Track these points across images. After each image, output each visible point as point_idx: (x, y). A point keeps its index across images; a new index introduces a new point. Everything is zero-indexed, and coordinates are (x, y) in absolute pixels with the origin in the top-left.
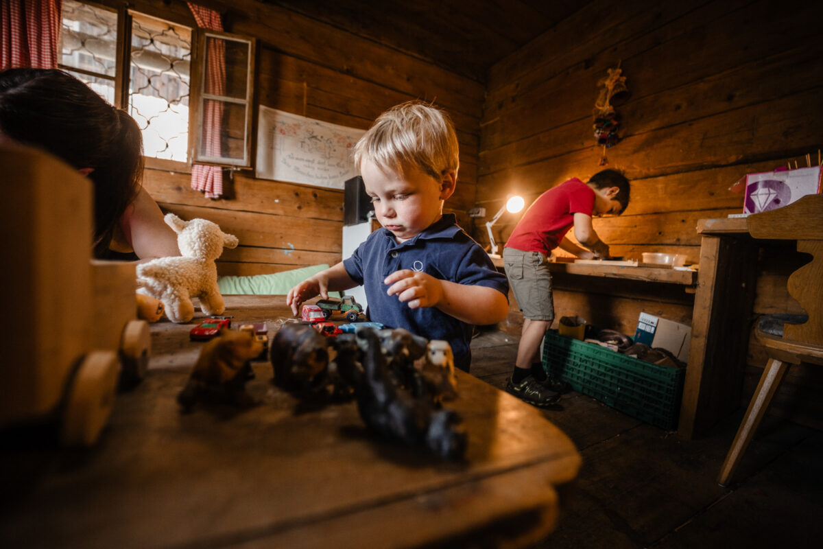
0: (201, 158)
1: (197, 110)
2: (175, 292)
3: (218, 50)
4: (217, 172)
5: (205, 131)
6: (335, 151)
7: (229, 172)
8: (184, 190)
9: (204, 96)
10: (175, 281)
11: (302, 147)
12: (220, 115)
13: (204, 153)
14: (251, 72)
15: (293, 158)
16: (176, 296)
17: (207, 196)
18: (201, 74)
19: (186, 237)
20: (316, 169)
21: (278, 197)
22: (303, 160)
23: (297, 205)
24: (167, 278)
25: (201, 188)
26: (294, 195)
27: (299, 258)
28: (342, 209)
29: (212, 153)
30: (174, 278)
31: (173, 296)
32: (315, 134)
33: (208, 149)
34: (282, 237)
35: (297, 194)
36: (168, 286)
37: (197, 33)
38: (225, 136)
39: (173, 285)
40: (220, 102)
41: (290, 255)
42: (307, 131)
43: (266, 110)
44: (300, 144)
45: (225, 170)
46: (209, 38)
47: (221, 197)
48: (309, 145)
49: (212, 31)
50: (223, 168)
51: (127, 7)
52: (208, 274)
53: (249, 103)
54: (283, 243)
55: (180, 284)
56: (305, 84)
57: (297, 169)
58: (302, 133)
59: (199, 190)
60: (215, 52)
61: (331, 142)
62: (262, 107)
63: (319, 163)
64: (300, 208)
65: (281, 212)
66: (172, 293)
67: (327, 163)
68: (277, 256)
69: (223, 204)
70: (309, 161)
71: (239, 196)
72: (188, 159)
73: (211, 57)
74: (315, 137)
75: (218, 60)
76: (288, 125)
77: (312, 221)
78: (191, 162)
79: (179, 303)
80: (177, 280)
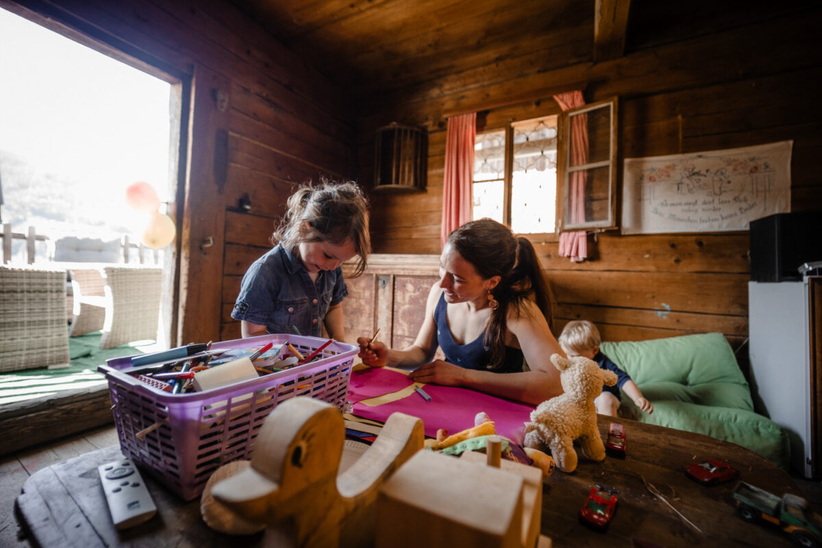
0: (567, 227)
1: (563, 184)
2: (562, 442)
3: (580, 124)
4: (582, 236)
5: (570, 201)
6: (729, 182)
7: (593, 235)
8: (553, 257)
9: (569, 170)
10: (562, 431)
11: (678, 189)
12: (584, 182)
13: (569, 221)
14: (614, 131)
15: (667, 205)
16: (563, 447)
17: (572, 260)
18: (567, 151)
19: (569, 378)
20: (700, 210)
21: (648, 252)
22: (680, 204)
23: (674, 258)
24: (555, 427)
25: (567, 254)
26: (668, 247)
27: (678, 321)
28: (745, 257)
29: (577, 219)
30: (560, 427)
31: (560, 446)
32: (696, 170)
33: (573, 217)
34: (653, 297)
35: (673, 246)
36: (556, 435)
37: (562, 116)
38: (589, 200)
39: (560, 434)
40: (584, 171)
41: (665, 317)
42: (685, 169)
43: (631, 162)
44: (676, 186)
45: (590, 233)
46: (572, 117)
47: (585, 260)
48: (688, 185)
49: (574, 110)
50: (587, 232)
51: (511, 122)
52: (589, 418)
53: (613, 163)
54: (656, 303)
55: (566, 433)
56: (680, 117)
57: (673, 217)
58: (677, 175)
59: (566, 255)
60: (578, 126)
61: (722, 173)
62: (627, 161)
63: (705, 203)
64: (677, 261)
65: (652, 268)
66: (559, 443)
67: (716, 201)
68: (648, 318)
69: (588, 265)
70: (689, 204)
71: (604, 256)
72: (556, 229)
73: (575, 132)
74: (698, 174)
75: (581, 132)
76: (659, 170)
77: (695, 276)
78: (558, 231)
79: (565, 454)
80: (563, 428)
